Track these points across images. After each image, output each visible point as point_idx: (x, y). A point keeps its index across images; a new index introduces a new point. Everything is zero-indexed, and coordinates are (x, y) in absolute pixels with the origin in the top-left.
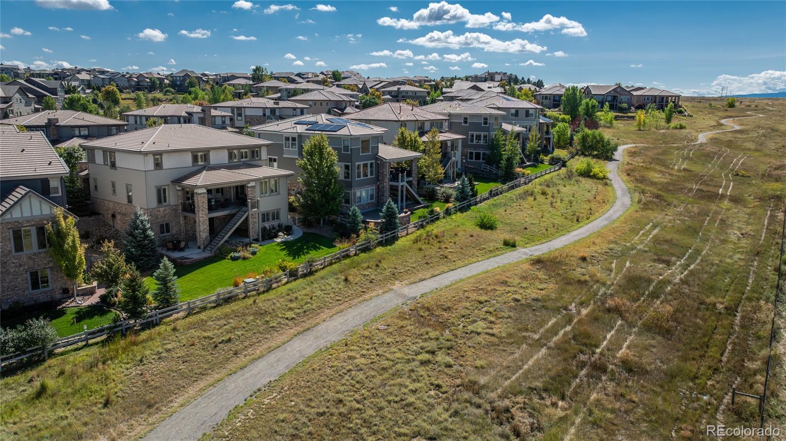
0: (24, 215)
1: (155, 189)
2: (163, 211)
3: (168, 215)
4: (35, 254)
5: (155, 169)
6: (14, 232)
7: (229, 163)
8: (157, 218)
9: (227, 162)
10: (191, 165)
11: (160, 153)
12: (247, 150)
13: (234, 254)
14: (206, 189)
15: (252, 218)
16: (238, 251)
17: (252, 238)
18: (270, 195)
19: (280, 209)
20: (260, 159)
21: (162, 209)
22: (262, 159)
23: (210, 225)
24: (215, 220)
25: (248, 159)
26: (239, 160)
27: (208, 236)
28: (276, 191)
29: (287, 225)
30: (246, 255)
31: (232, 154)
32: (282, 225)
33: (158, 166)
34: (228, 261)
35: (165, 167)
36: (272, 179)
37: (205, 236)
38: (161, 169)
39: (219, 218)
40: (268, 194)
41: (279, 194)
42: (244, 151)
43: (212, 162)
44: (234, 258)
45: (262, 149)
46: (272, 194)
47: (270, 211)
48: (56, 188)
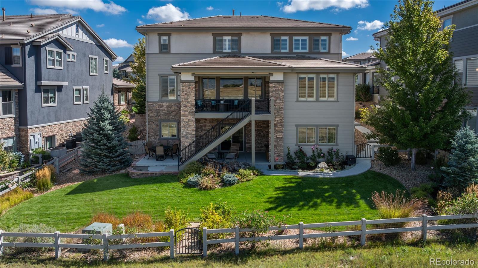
1: (158, 77)
2: (168, 107)
3: (174, 114)
5: (160, 52)
7: (272, 53)
8: (158, 115)
9: (270, 51)
10: (210, 50)
11: (168, 33)
12: (306, 38)
13: (193, 178)
14: (193, 75)
15: (276, 131)
16: (206, 175)
17: (273, 164)
18: (317, 101)
19: (337, 126)
20: (329, 53)
21: (165, 105)
22: (332, 52)
23: (197, 128)
24: (208, 121)
25: (307, 51)
26: (291, 51)
27: (191, 144)
28: (331, 96)
29: (350, 153)
30: (209, 185)
31: (279, 40)
32: (337, 152)
33: (165, 49)
34: (178, 186)
35: (172, 51)
36: (322, 76)
37: (186, 144)
38: (169, 53)
39: (213, 120)
40: (314, 99)
41: (337, 101)
42: (300, 38)
43: (243, 51)
44: (189, 185)
45: (333, 37)
46: (321, 99)
47: (317, 126)
48: (18, 57)
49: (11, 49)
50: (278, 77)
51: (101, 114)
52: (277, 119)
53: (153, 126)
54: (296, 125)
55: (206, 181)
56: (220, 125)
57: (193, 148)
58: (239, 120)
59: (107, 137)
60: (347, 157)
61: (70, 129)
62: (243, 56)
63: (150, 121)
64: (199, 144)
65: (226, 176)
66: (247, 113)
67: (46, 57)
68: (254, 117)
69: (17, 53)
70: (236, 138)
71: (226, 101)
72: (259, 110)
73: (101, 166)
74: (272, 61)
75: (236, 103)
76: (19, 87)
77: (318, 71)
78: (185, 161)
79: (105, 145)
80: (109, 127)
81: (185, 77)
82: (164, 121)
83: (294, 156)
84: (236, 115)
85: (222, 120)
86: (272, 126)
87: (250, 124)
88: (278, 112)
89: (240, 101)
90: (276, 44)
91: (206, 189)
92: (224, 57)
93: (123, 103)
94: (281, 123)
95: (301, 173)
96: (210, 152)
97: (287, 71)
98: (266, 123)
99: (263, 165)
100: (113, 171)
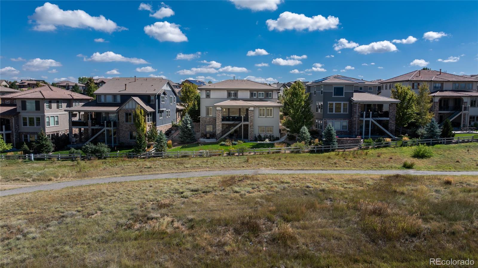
0: (130, 107)
1: (205, 107)
2: (209, 119)
3: (211, 122)
4: (132, 124)
5: (206, 98)
6: (126, 113)
7: (250, 98)
8: (205, 122)
9: (249, 98)
10: (226, 97)
11: (209, 90)
12: (263, 92)
13: (223, 143)
14: (221, 108)
15: (250, 128)
16: (227, 142)
17: (249, 140)
18: (266, 117)
19: (273, 126)
20: (272, 98)
21: (208, 118)
22: (273, 98)
23: (222, 127)
24: (225, 125)
25: (264, 97)
26: (257, 98)
27: (220, 133)
28: (271, 115)
29: (277, 137)
30: (229, 144)
31: (253, 93)
32: (273, 136)
33: (208, 96)
34: (218, 145)
35: (211, 97)
36: (268, 108)
37: (218, 133)
38: (210, 98)
39: (227, 124)
40: (265, 117)
41: (273, 117)
42: (261, 92)
43: (239, 97)
44: (222, 145)
45: (274, 92)
46: (267, 117)
47: (266, 126)
48: (153, 100)
49: (150, 97)
50: (252, 109)
51: (187, 122)
52: (251, 124)
53: (203, 127)
54: (259, 126)
55: (227, 143)
56: (230, 126)
57: (221, 134)
58: (237, 124)
59: (189, 130)
60: (276, 138)
61: (165, 128)
62: (239, 100)
63: (202, 125)
64: (223, 132)
65: (234, 142)
66: (240, 122)
67: (161, 99)
68: (243, 123)
69: (152, 98)
70: (236, 131)
71: (232, 117)
72: (245, 120)
73: (187, 141)
74: (248, 102)
75: (236, 118)
76: (154, 111)
77: (266, 107)
78: (218, 139)
79: (188, 133)
80: (190, 126)
81: (218, 108)
82: (208, 125)
83: (257, 137)
84: (237, 122)
85: (231, 124)
86: (249, 126)
87: (241, 126)
88: (252, 121)
89: (237, 117)
90: (252, 95)
91: (227, 146)
92: (232, 100)
93: (180, 117)
94: (253, 125)
95: (259, 142)
96: (226, 136)
97: (255, 107)
98: (247, 125)
99: (246, 140)
100: (192, 143)
